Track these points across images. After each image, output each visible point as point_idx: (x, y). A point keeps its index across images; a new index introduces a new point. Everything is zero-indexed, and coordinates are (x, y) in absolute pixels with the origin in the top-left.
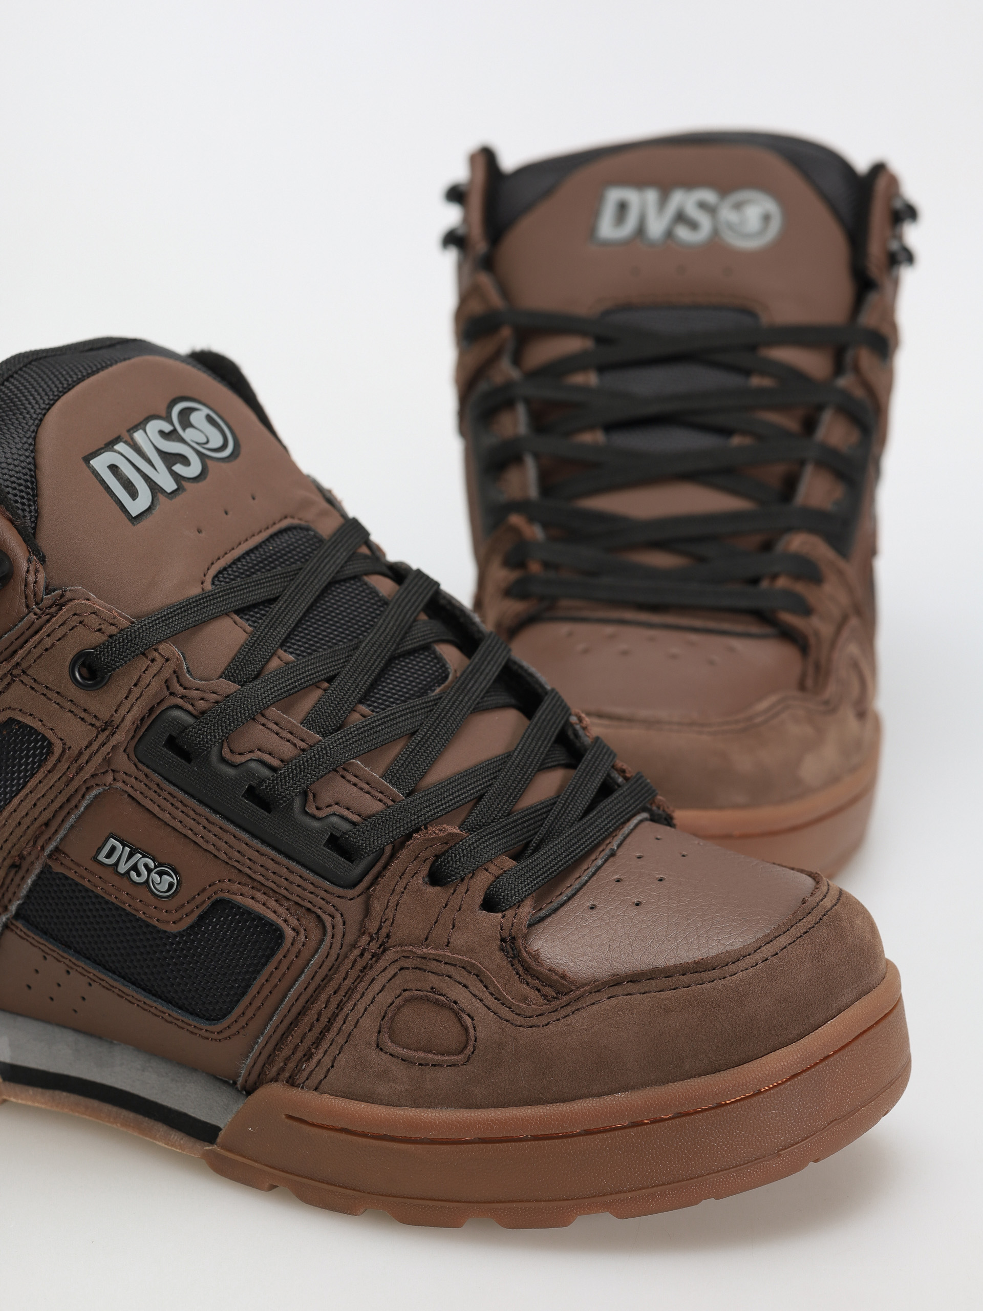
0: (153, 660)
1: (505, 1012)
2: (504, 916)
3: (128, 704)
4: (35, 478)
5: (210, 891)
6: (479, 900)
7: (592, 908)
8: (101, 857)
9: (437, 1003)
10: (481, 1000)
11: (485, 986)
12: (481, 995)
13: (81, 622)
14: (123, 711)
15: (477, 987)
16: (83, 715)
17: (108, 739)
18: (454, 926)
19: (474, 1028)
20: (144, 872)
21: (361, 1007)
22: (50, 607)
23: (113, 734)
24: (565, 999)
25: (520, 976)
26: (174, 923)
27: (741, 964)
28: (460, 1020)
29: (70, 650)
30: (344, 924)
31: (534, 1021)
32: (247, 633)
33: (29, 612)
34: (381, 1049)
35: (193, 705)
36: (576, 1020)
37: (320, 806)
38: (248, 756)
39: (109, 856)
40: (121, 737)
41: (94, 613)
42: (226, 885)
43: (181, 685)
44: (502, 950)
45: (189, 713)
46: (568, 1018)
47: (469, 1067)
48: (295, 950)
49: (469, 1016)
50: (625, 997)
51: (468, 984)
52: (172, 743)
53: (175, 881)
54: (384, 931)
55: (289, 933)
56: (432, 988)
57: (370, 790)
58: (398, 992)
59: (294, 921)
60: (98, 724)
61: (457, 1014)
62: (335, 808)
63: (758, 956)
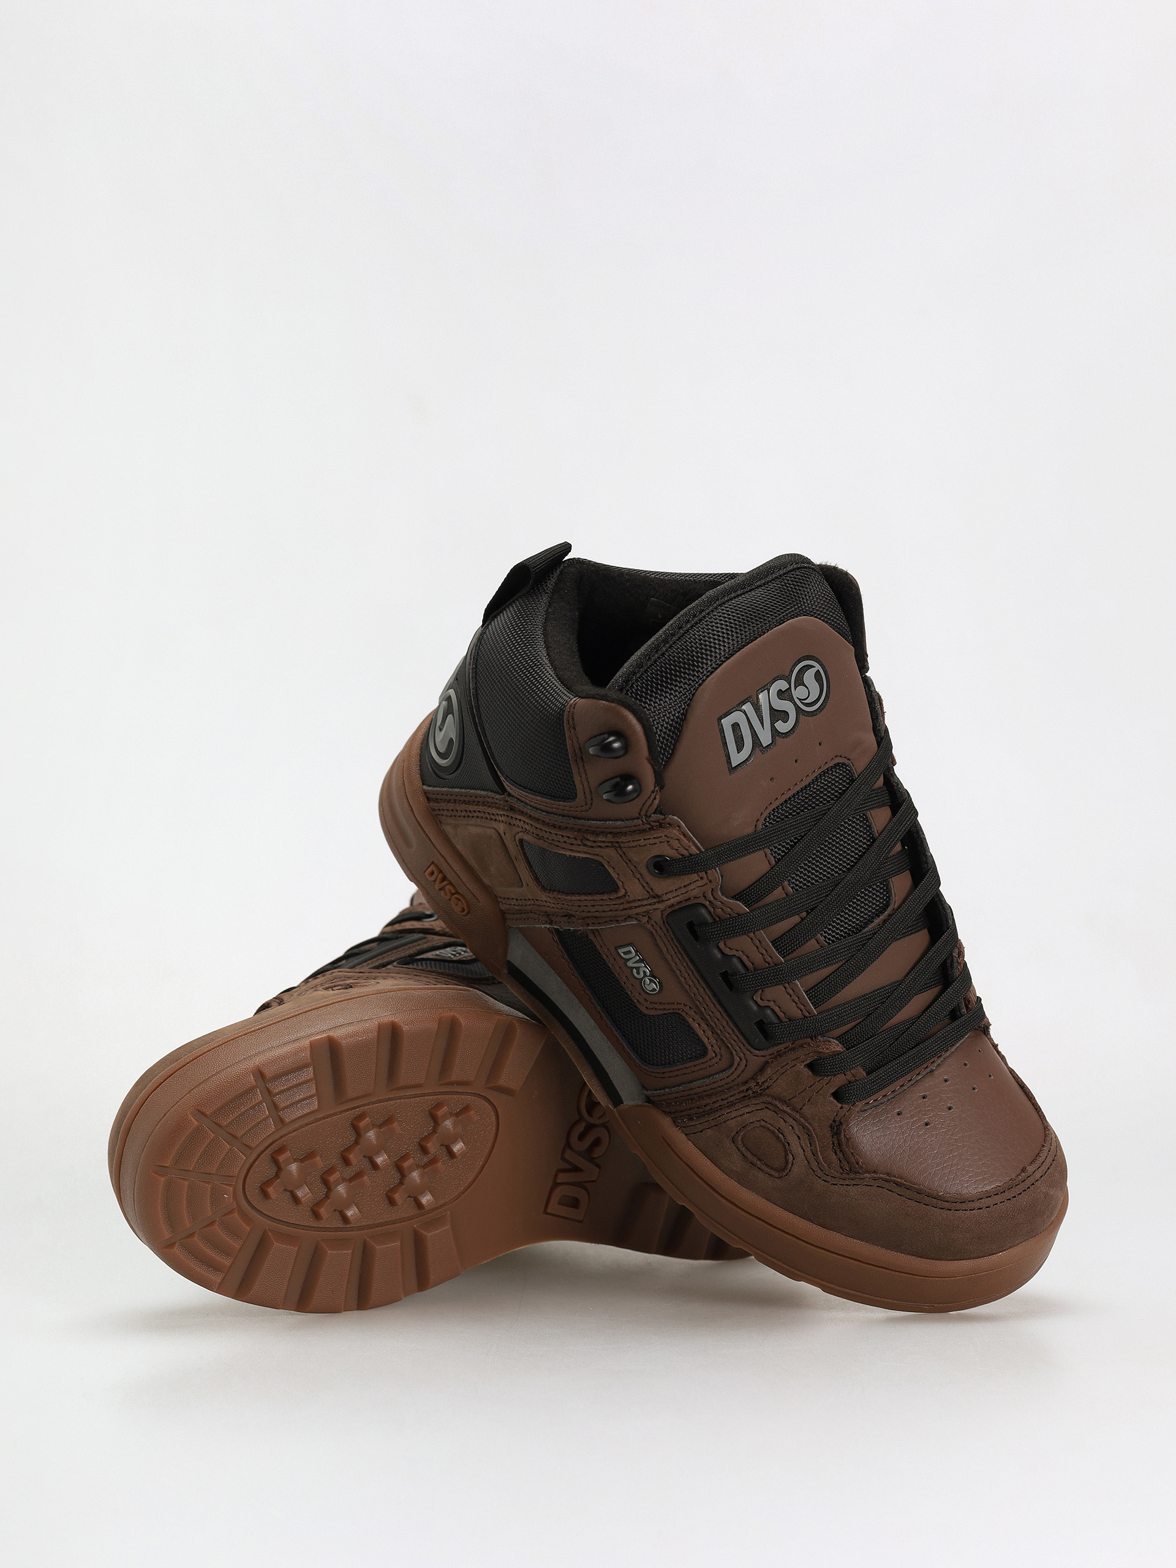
0: (702, 878)
1: (814, 1165)
2: (841, 1108)
3: (675, 894)
4: (682, 727)
5: (675, 1006)
6: (832, 1090)
7: (899, 1114)
8: (621, 951)
9: (778, 1138)
10: (804, 1151)
11: (810, 1144)
12: (805, 1148)
13: (668, 842)
14: (669, 896)
15: (805, 1143)
16: (645, 885)
17: (655, 903)
18: (809, 1101)
19: (792, 1164)
20: (642, 974)
21: (733, 1115)
22: (654, 822)
23: (659, 902)
24: (852, 1176)
25: (834, 1146)
26: (646, 1008)
27: (964, 1206)
28: (786, 1155)
29: (656, 851)
30: (746, 1066)
31: (829, 1179)
32: (770, 865)
33: (638, 818)
34: (734, 1142)
35: (714, 909)
36: (853, 1190)
37: (763, 998)
38: (734, 952)
39: (625, 953)
40: (661, 906)
41: (678, 840)
42: (687, 1009)
43: (712, 894)
44: (831, 1126)
45: (710, 912)
46: (849, 1187)
47: (779, 1181)
48: (710, 1063)
49: (793, 1156)
50: (888, 1191)
51: (801, 1137)
52: (691, 926)
53: (658, 990)
54: (767, 1084)
55: (711, 1054)
56: (779, 1128)
57: (798, 1002)
58: (758, 1119)
59: (716, 1048)
60: (651, 893)
61: (786, 1151)
62: (772, 1004)
63: (977, 1205)
